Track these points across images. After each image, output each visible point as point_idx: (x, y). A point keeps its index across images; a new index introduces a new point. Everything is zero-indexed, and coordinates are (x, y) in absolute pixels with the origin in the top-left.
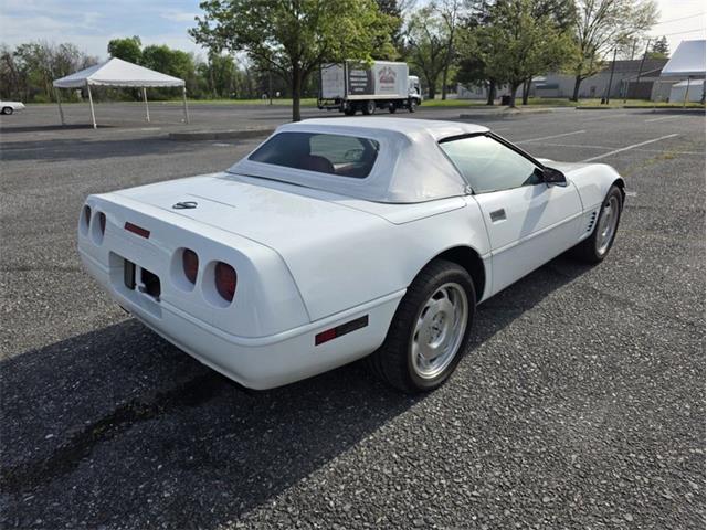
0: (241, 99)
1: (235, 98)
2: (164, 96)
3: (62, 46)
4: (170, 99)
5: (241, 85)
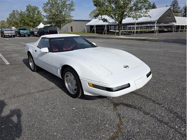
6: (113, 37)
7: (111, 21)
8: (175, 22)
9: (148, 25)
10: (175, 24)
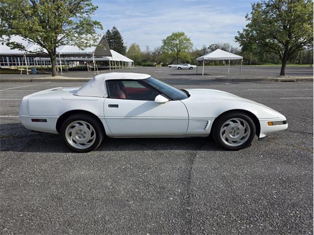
0: (302, 64)
1: (299, 63)
2: (261, 63)
3: (224, 44)
4: (263, 64)
5: (304, 57)
6: (42, 78)
7: (34, 48)
8: (111, 56)
9: (72, 58)
10: (110, 59)
